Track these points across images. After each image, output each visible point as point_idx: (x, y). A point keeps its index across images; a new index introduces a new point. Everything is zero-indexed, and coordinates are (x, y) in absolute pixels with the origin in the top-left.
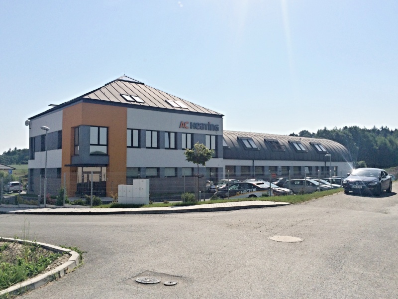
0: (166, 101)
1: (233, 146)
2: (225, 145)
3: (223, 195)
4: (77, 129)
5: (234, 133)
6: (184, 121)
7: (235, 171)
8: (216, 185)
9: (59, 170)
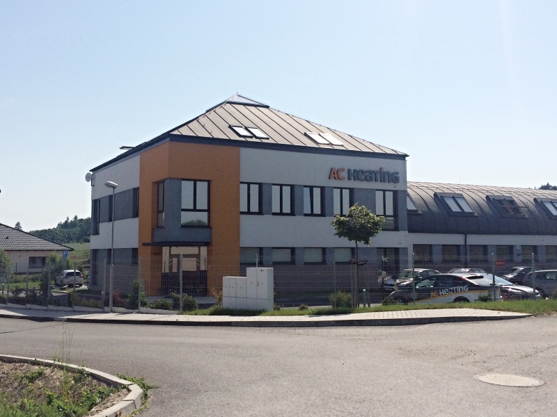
0: (305, 134)
1: (426, 209)
2: (410, 207)
3: (405, 298)
4: (161, 185)
5: (428, 187)
6: (337, 167)
7: (431, 254)
8: (395, 278)
9: (135, 251)
